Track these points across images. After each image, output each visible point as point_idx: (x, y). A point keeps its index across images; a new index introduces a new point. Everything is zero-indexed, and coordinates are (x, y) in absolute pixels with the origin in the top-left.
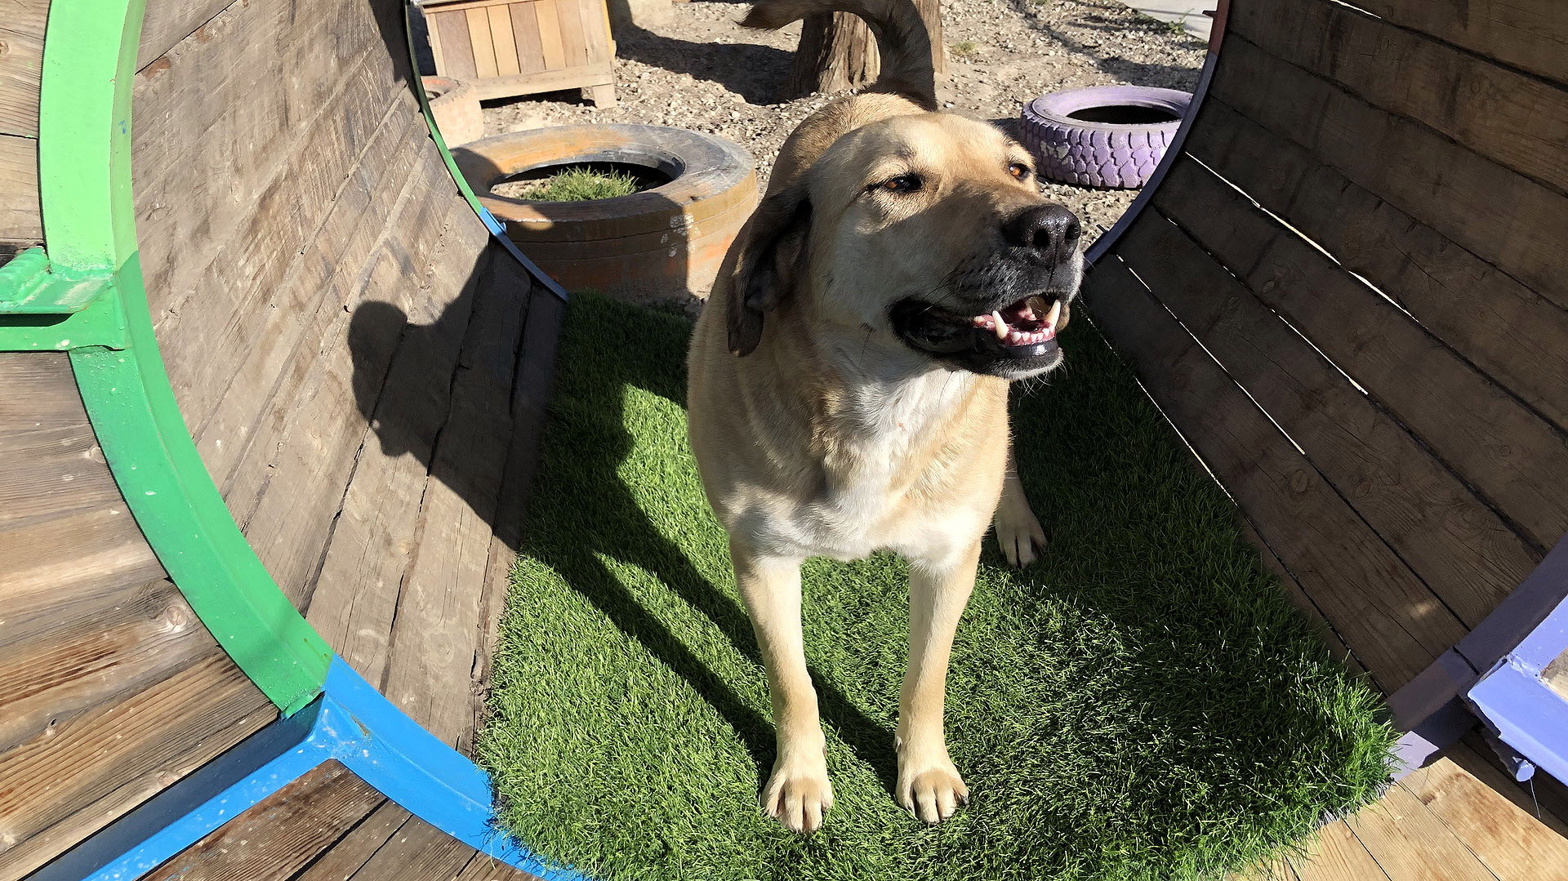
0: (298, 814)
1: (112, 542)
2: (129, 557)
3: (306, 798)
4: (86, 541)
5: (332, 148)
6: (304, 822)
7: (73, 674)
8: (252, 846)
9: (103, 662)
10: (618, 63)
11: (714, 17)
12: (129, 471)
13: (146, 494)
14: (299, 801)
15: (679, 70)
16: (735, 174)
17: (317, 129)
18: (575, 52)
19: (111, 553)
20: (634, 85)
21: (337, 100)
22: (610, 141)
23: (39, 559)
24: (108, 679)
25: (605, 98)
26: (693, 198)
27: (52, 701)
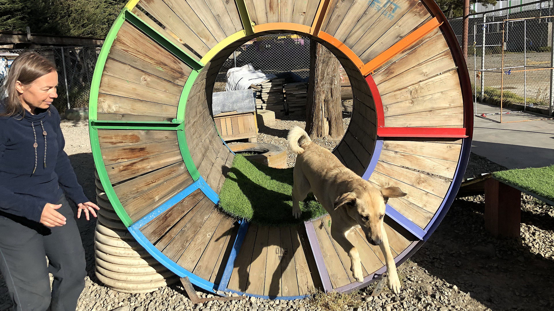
0: (194, 198)
1: (177, 155)
2: (179, 158)
3: (195, 195)
4: (175, 155)
5: (201, 121)
6: (195, 199)
7: (170, 174)
8: (187, 203)
9: (174, 172)
10: (259, 134)
11: (287, 124)
12: (181, 146)
13: (182, 148)
14: (194, 195)
15: (274, 135)
16: (280, 152)
17: (200, 117)
18: (247, 129)
19: (177, 157)
20: (262, 139)
21: (202, 114)
22: (253, 146)
23: (169, 157)
24: (174, 174)
25: (254, 140)
26: (270, 156)
27: (166, 178)
